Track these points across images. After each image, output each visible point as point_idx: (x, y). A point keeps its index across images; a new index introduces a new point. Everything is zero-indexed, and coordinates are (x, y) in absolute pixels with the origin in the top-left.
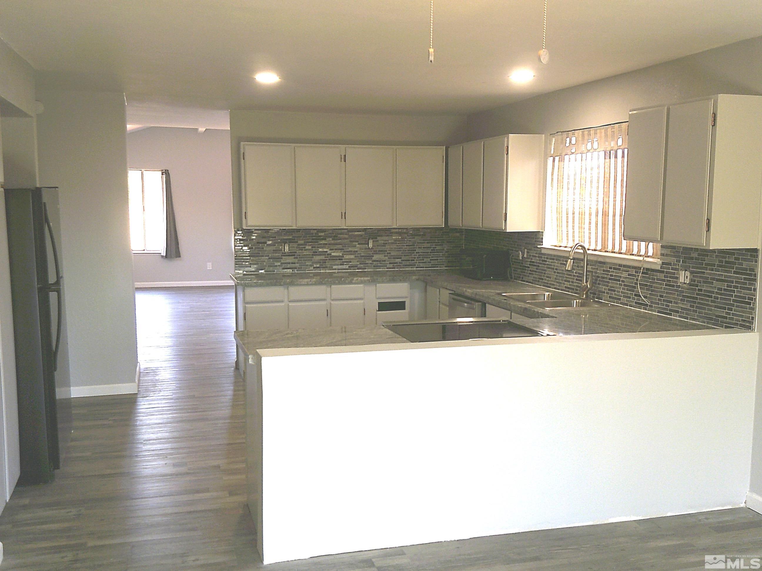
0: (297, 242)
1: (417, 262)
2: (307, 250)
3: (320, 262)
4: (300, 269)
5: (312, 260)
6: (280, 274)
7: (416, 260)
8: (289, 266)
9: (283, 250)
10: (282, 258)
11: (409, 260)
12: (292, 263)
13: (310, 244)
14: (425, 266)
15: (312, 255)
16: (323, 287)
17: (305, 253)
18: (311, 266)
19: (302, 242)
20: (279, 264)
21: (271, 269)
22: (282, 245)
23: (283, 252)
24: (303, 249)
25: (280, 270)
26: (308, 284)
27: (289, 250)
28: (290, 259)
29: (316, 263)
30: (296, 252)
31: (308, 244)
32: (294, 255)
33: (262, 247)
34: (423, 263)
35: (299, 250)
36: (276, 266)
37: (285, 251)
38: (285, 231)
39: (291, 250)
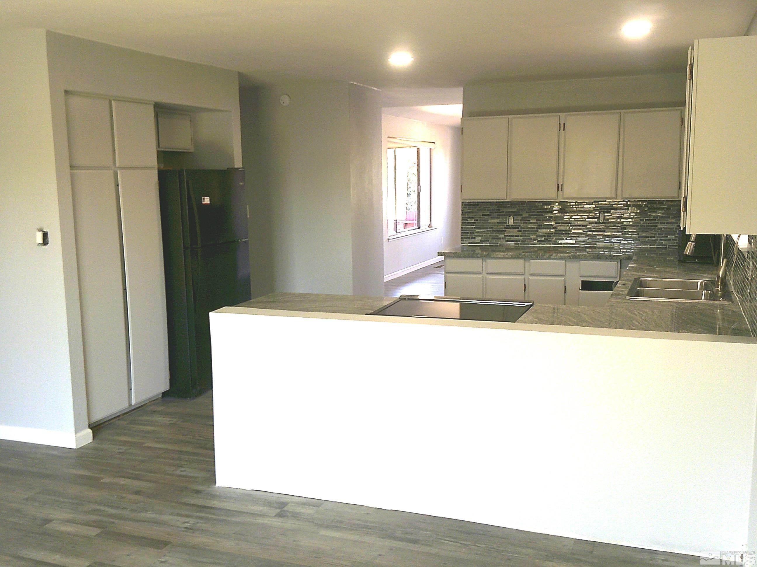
0: (522, 215)
1: (659, 239)
2: (531, 223)
3: (545, 236)
4: (524, 242)
5: (536, 234)
6: (503, 247)
7: (657, 237)
8: (512, 239)
9: (507, 222)
10: (505, 231)
11: (648, 237)
12: (516, 236)
13: (535, 217)
14: (668, 244)
15: (537, 228)
16: (521, 261)
17: (530, 226)
18: (535, 239)
19: (527, 215)
20: (503, 236)
21: (494, 241)
22: (507, 218)
23: (508, 225)
24: (528, 222)
25: (504, 243)
26: (504, 258)
27: (513, 223)
28: (515, 232)
29: (541, 236)
30: (520, 226)
31: (532, 217)
32: (518, 228)
33: (487, 219)
34: (665, 240)
35: (523, 223)
36: (500, 238)
37: (510, 223)
38: (510, 203)
39: (515, 223)
